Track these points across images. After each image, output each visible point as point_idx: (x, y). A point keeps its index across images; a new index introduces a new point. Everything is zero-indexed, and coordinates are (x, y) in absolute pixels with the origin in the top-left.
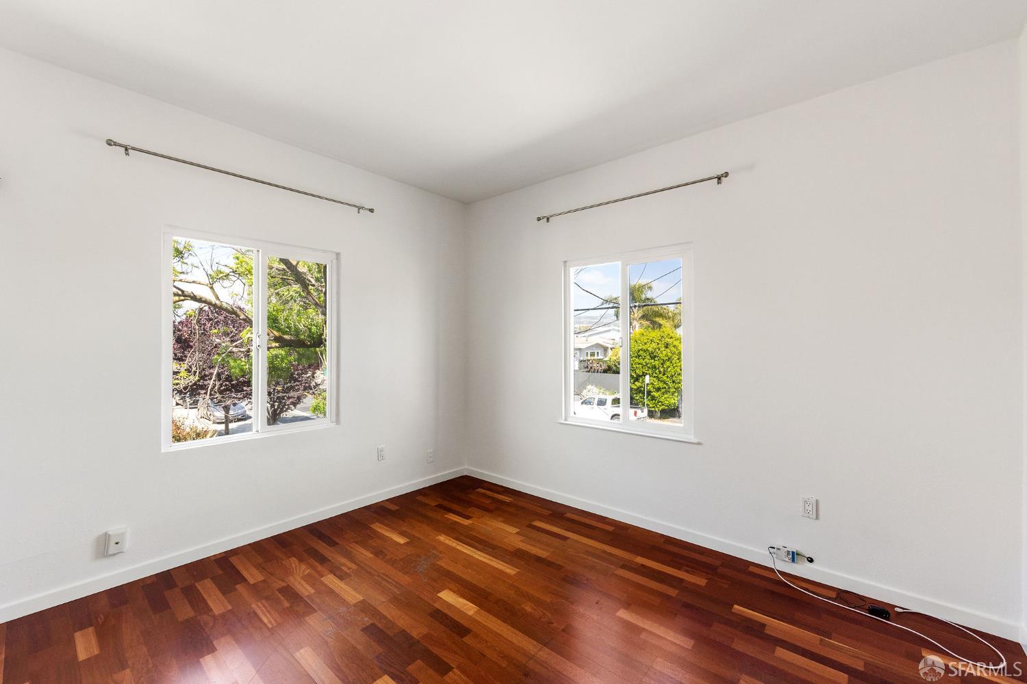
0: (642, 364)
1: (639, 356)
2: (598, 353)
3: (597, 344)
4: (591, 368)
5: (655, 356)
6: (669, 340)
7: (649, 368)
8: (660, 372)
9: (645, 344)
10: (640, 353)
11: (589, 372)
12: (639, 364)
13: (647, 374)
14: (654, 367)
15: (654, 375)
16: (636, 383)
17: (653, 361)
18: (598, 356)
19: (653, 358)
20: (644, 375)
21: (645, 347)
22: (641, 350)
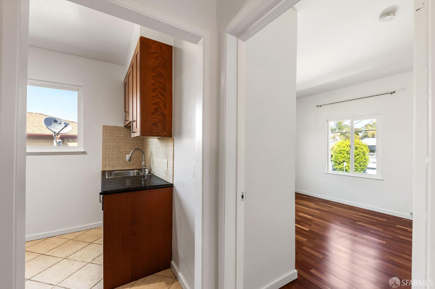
0: (342, 157)
1: (341, 153)
6: (358, 146)
7: (346, 159)
9: (344, 147)
10: (341, 152)
12: (341, 157)
16: (339, 165)
17: (348, 155)
19: (349, 154)
21: (344, 149)
22: (342, 150)
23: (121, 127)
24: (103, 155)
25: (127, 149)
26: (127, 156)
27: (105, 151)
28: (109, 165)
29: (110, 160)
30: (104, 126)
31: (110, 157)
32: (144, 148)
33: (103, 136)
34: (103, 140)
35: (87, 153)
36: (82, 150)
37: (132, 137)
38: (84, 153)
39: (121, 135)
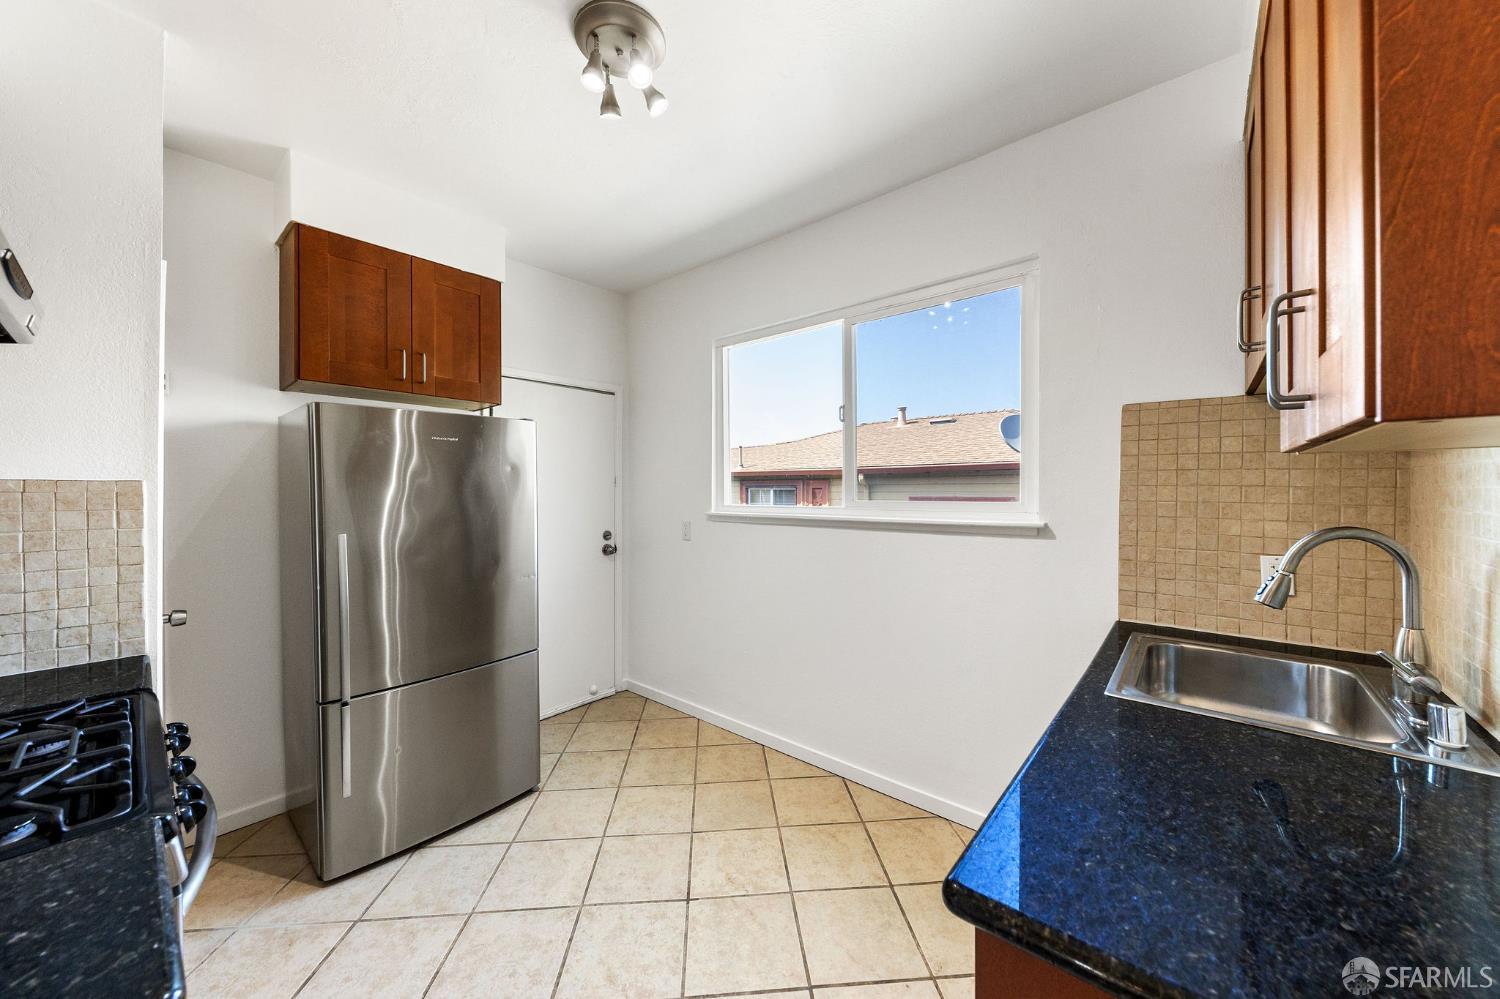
23: (1222, 402)
24: (1122, 547)
25: (1268, 527)
26: (1265, 561)
27: (1132, 526)
28: (1152, 598)
29: (1160, 576)
30: (1127, 409)
31: (1160, 558)
32: (1406, 522)
33: (1123, 455)
34: (1122, 475)
35: (1055, 532)
36: (1036, 521)
37: (1285, 445)
38: (1042, 532)
39: (1226, 441)
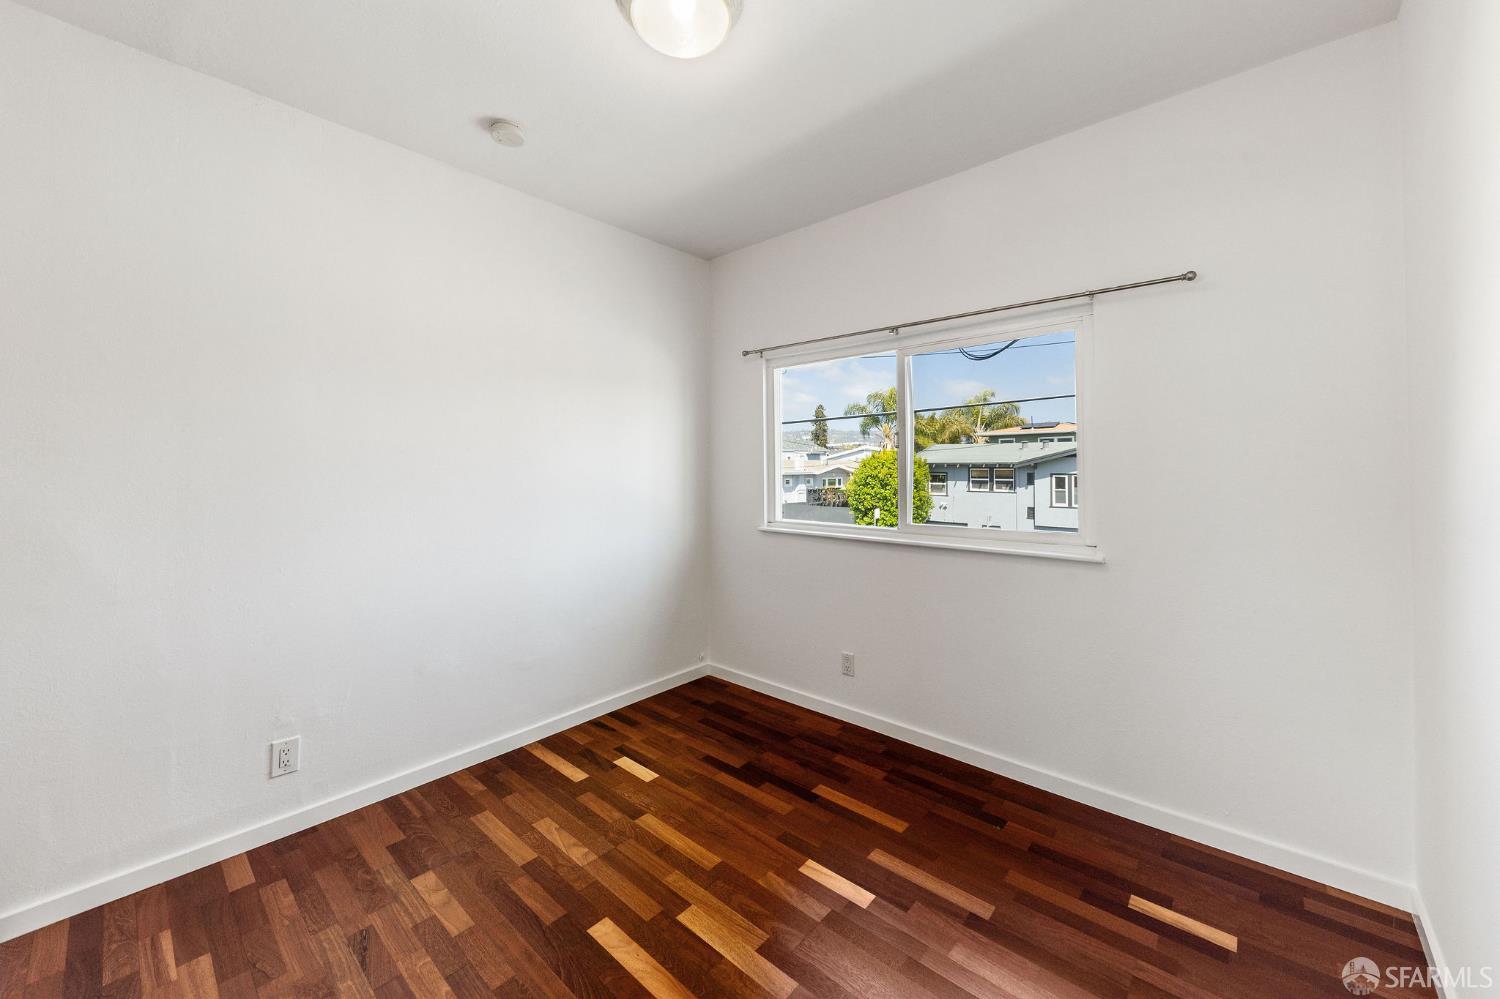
0: (870, 495)
1: (867, 484)
2: (840, 480)
3: (838, 469)
4: (825, 500)
5: (887, 485)
7: (879, 499)
8: (892, 504)
10: (868, 481)
11: (821, 505)
12: (867, 494)
13: (876, 507)
14: (885, 498)
15: (886, 508)
17: (883, 490)
18: (840, 484)
19: (884, 486)
20: (874, 507)
22: (870, 476)
